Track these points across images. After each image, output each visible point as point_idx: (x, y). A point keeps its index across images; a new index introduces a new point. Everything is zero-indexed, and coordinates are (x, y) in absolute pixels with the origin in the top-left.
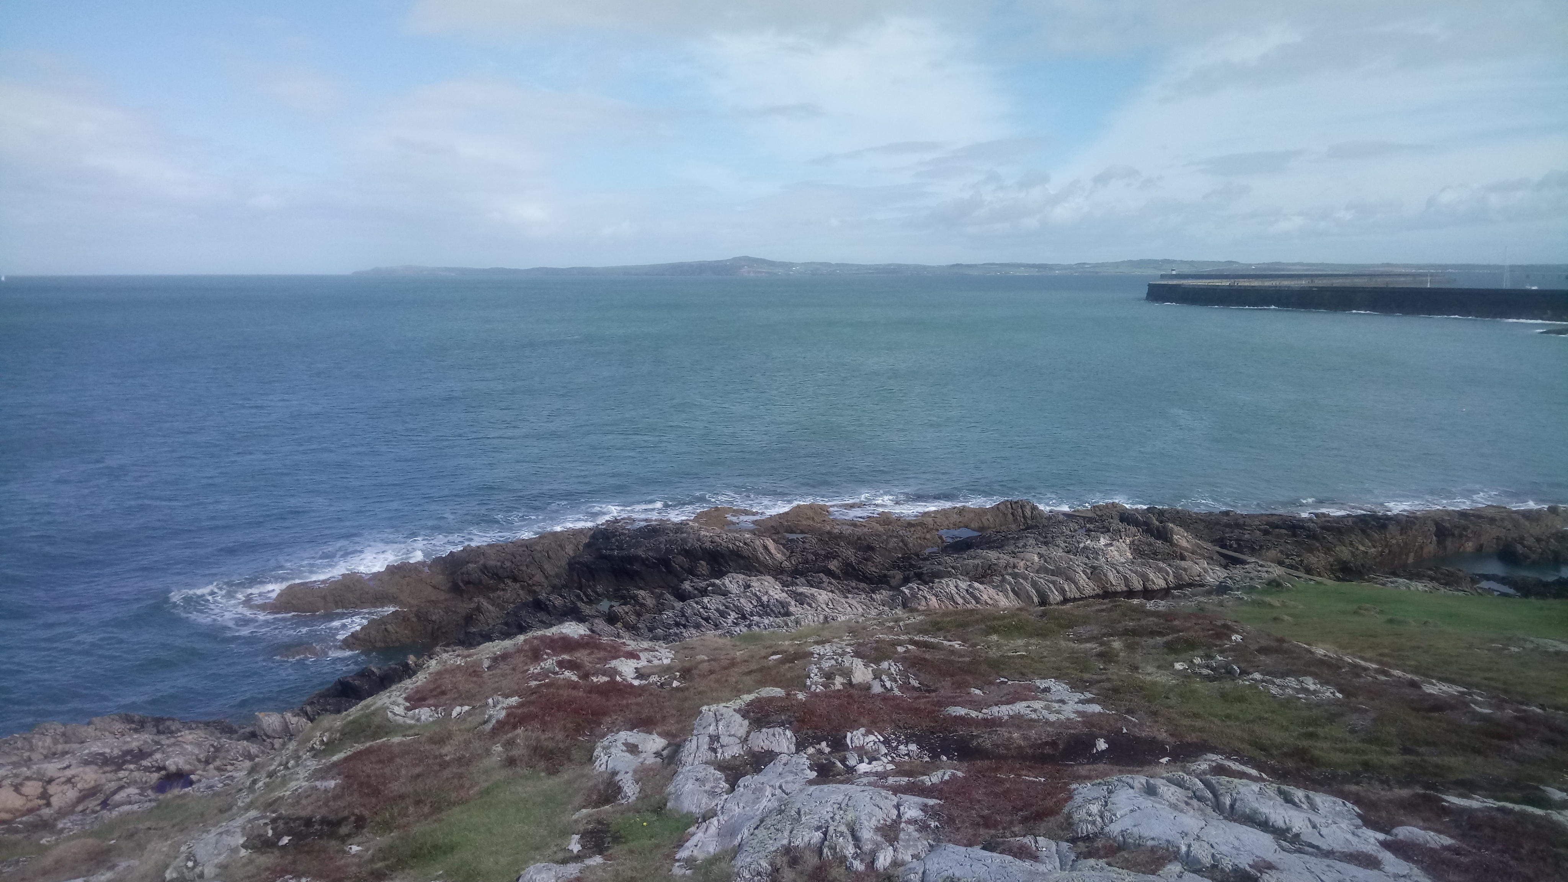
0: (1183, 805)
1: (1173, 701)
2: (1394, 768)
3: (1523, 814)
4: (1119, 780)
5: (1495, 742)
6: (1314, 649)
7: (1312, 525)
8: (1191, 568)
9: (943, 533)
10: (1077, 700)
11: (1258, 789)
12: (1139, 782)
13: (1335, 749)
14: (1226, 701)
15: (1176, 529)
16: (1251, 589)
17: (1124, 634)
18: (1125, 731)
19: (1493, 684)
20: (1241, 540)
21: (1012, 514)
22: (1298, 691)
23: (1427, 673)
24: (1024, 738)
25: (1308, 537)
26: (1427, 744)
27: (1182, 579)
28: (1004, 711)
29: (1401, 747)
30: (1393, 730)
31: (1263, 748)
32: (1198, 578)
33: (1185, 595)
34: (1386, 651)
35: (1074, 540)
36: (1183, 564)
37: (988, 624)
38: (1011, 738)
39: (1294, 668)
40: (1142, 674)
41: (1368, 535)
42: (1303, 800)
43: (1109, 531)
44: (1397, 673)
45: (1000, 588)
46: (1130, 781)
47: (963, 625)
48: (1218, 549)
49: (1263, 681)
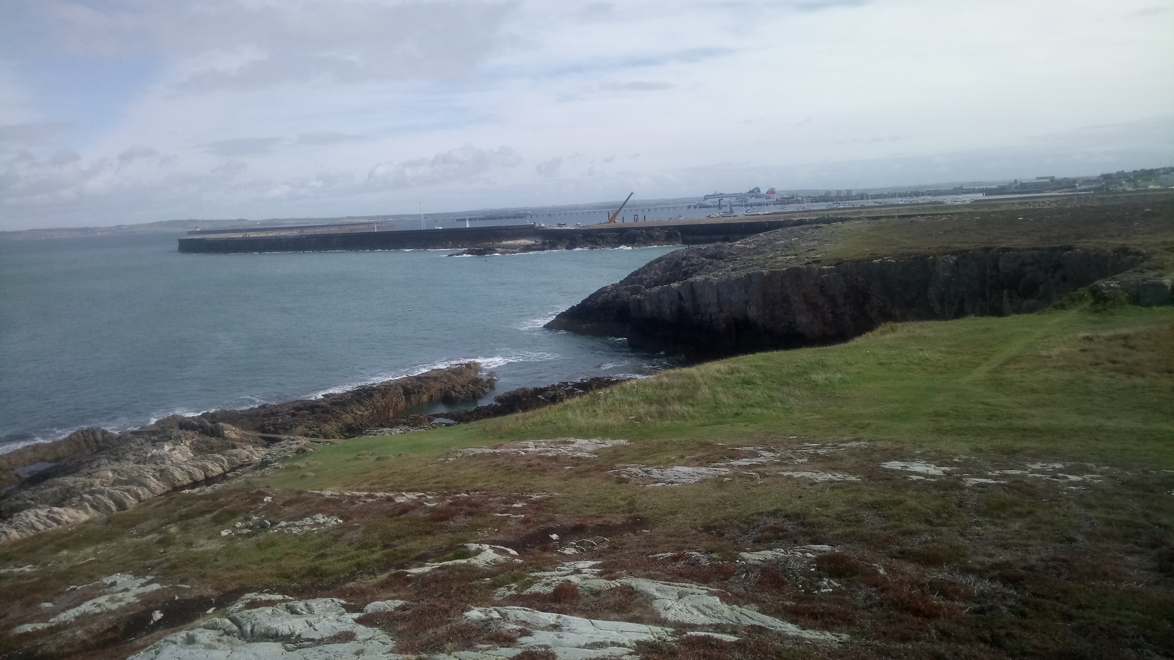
0: (216, 644)
1: (221, 560)
2: (377, 561)
3: (454, 567)
4: (166, 641)
5: (439, 523)
6: (323, 492)
7: (324, 404)
8: (240, 453)
9: (20, 471)
10: (138, 585)
11: (271, 611)
12: (181, 637)
13: (338, 561)
14: (261, 549)
15: (225, 425)
16: (286, 458)
17: (179, 520)
18: (177, 598)
19: (440, 485)
20: (276, 424)
21: (85, 441)
22: (312, 526)
23: (398, 489)
24: (88, 632)
25: (323, 412)
26: (398, 537)
27: (234, 463)
28: (70, 615)
29: (382, 545)
30: (376, 535)
31: (288, 577)
32: (247, 460)
33: (237, 475)
34: (375, 481)
35: (142, 451)
36: (234, 451)
37: (57, 542)
38: (75, 636)
39: (309, 510)
40: (196, 547)
41: (362, 403)
42: (303, 608)
43: (171, 438)
44: (380, 494)
45: (79, 506)
46: (174, 639)
47: (33, 550)
48: (260, 434)
49: (287, 526)
